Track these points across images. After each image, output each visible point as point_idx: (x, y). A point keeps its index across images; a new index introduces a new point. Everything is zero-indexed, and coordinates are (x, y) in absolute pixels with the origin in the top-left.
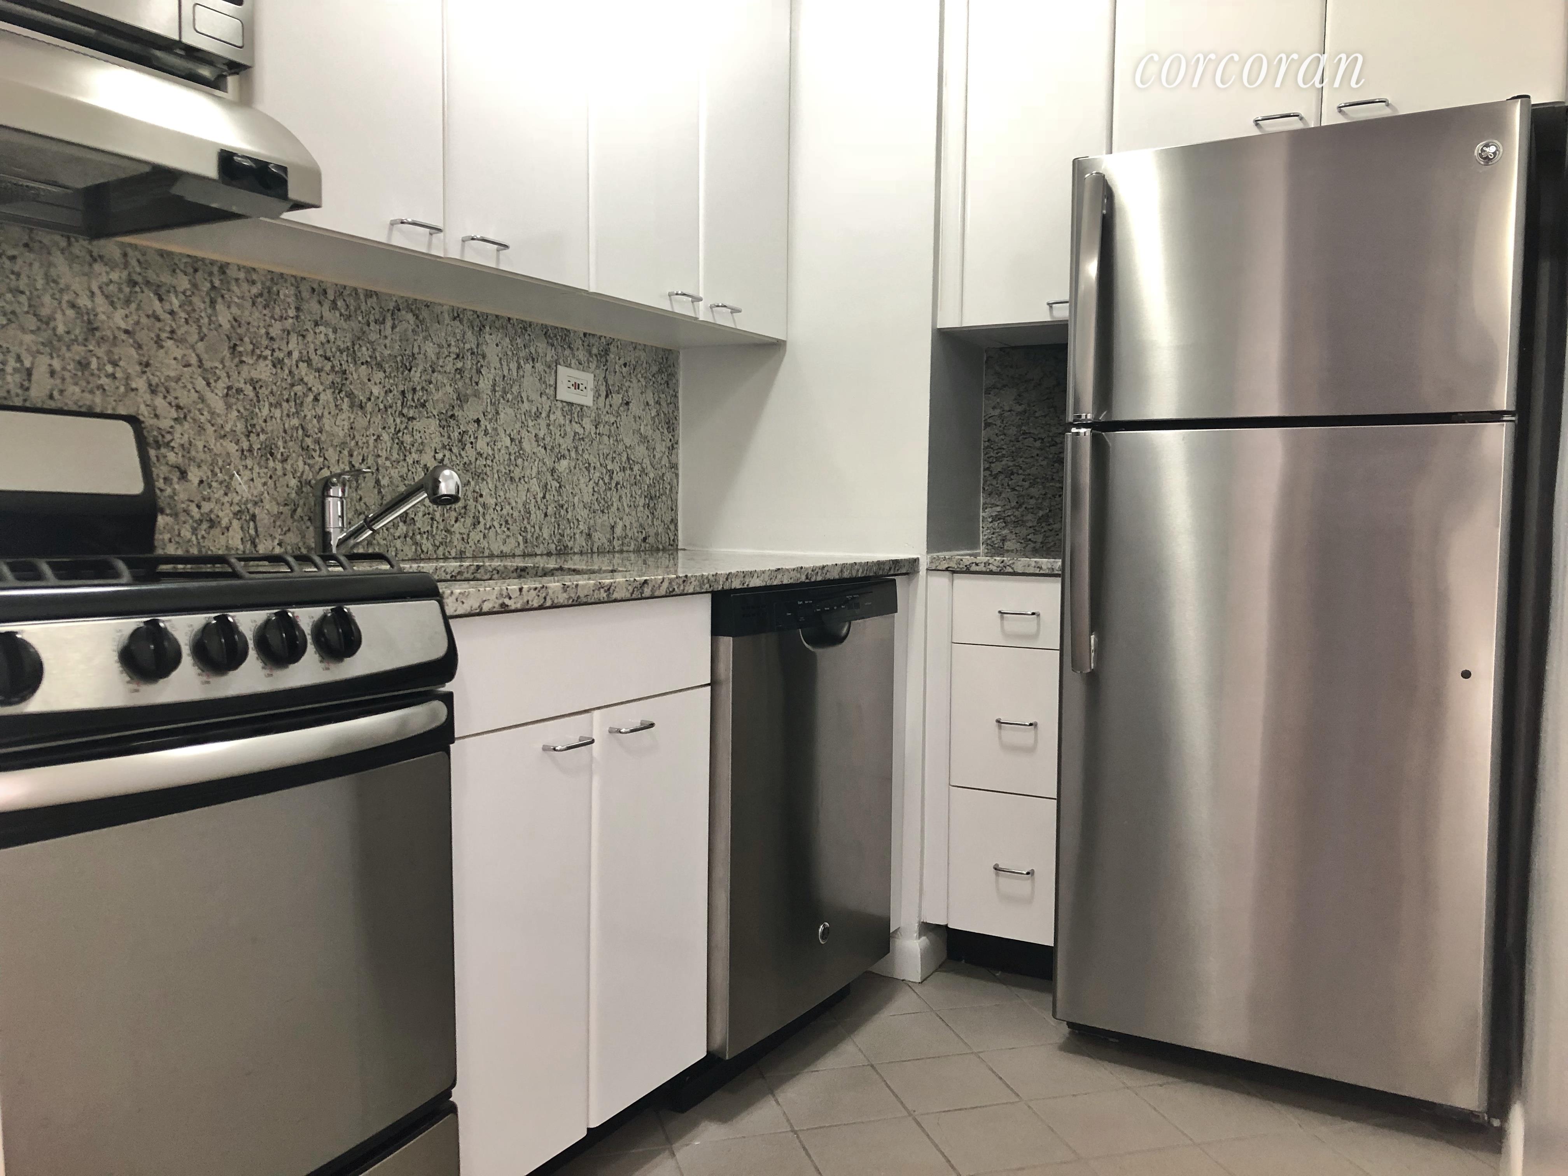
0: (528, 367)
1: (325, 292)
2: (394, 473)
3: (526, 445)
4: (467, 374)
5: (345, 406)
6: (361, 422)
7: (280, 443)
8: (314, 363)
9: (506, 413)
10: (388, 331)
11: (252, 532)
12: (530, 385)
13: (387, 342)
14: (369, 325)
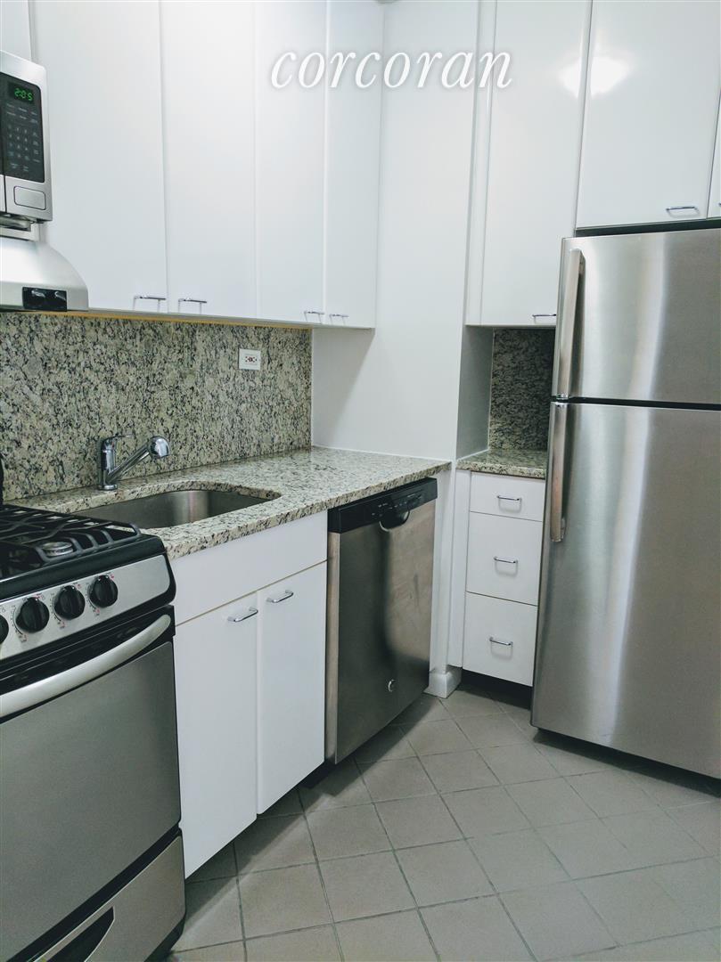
0: (222, 352)
1: (99, 323)
2: (144, 426)
3: (221, 399)
4: (185, 362)
5: (114, 390)
6: (123, 399)
7: (76, 418)
8: (94, 367)
9: (209, 381)
10: (138, 343)
11: (61, 471)
12: (223, 363)
13: (138, 349)
14: (126, 340)
